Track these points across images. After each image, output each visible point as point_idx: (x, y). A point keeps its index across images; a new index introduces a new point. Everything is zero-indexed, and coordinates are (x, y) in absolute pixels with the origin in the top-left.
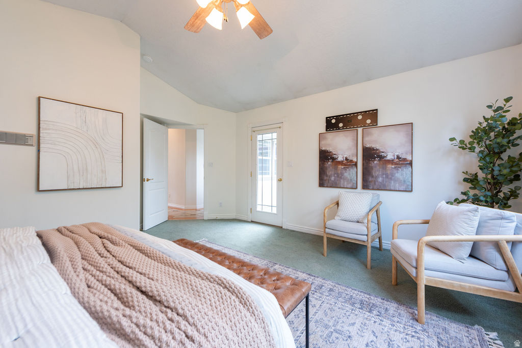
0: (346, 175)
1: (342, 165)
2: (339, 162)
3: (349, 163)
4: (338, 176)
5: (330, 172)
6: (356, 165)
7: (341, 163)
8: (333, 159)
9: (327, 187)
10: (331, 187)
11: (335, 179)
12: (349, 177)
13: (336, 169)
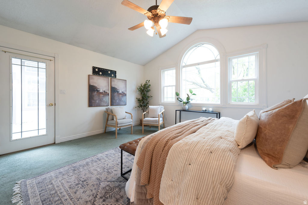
0: (104, 99)
1: (102, 94)
2: (101, 92)
3: (105, 93)
4: (100, 100)
5: (96, 98)
6: (109, 95)
7: (101, 93)
8: (98, 91)
9: (94, 106)
10: (96, 106)
11: (98, 102)
12: (105, 100)
13: (99, 96)
